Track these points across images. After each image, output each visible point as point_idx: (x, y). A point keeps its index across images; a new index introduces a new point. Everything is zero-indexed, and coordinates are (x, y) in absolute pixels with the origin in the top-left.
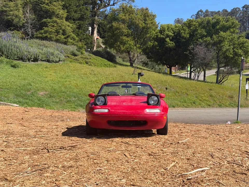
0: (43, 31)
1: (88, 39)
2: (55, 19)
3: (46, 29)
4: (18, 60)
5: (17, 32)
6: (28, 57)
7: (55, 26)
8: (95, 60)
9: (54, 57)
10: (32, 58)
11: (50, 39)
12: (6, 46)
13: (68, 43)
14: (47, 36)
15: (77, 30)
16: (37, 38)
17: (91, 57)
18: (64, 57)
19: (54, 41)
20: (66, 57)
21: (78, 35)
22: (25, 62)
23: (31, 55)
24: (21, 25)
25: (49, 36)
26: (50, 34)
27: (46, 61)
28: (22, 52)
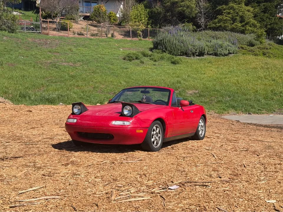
0: (216, 20)
1: (276, 23)
2: (232, 4)
3: (220, 17)
4: (182, 55)
5: (188, 24)
6: (192, 51)
7: (231, 13)
8: (277, 50)
9: (223, 50)
10: (196, 53)
11: (224, 29)
12: (170, 41)
13: (246, 32)
14: (221, 25)
15: (262, 14)
16: (210, 28)
17: (271, 47)
18: (237, 49)
19: (229, 30)
20: (239, 48)
21: (261, 21)
22: (190, 57)
23: (196, 49)
24: (194, 15)
25: (223, 25)
26: (224, 23)
27: (214, 54)
28: (186, 47)
